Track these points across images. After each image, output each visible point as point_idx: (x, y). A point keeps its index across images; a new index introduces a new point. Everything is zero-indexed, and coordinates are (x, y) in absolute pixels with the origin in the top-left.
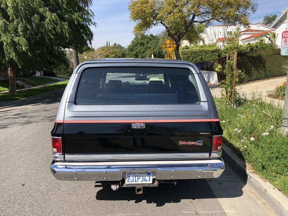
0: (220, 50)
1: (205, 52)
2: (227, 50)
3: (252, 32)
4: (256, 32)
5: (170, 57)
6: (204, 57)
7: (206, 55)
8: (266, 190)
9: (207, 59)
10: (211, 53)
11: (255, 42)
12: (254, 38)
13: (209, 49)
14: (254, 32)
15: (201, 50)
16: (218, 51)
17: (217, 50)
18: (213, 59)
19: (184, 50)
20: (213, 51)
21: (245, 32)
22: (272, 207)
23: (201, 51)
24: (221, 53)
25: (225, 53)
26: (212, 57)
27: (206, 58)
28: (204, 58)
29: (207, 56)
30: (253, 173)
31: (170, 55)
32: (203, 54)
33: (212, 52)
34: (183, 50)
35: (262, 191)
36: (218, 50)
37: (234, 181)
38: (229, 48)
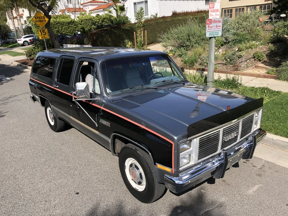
0: (75, 22)
1: (61, 24)
3: (98, 3)
4: (101, 4)
5: (43, 32)
6: (61, 29)
7: (62, 27)
9: (64, 31)
10: (67, 25)
11: (105, 14)
12: (102, 9)
13: (64, 21)
14: (99, 3)
16: (74, 23)
17: (73, 22)
18: (71, 31)
21: (91, 3)
24: (77, 25)
25: (80, 24)
26: (69, 29)
28: (61, 30)
29: (63, 28)
32: (59, 26)
36: (74, 21)
38: (83, 20)
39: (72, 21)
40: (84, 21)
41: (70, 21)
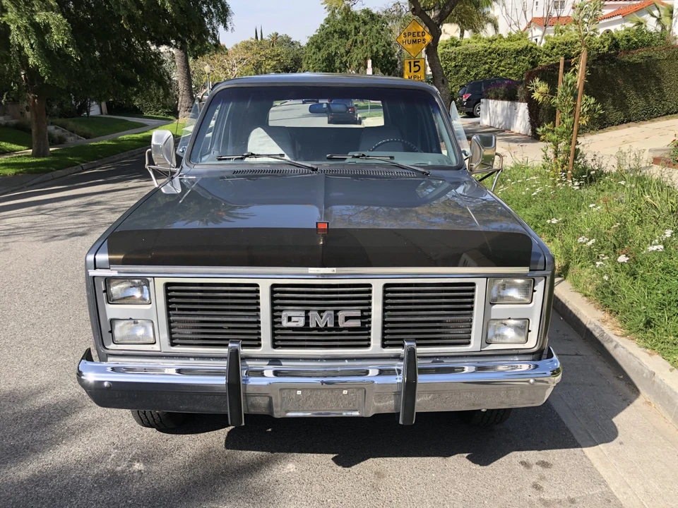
0: (536, 49)
1: (499, 54)
2: (554, 48)
3: (617, 2)
4: (625, 3)
5: (415, 66)
6: (496, 66)
7: (500, 61)
8: (654, 374)
9: (502, 71)
10: (514, 56)
11: (623, 29)
12: (620, 17)
13: (508, 47)
14: (621, 2)
15: (490, 48)
16: (530, 51)
17: (529, 48)
18: (519, 71)
19: (446, 50)
20: (518, 52)
22: (667, 410)
23: (489, 50)
24: (539, 56)
25: (548, 55)
26: (516, 67)
27: (501, 68)
28: (496, 68)
29: (503, 64)
30: (623, 336)
31: (415, 62)
32: (493, 59)
33: (517, 54)
34: (445, 48)
35: (645, 375)
36: (532, 48)
37: (577, 355)
38: (557, 44)
39: (527, 48)
40: (558, 47)
41: (522, 47)
